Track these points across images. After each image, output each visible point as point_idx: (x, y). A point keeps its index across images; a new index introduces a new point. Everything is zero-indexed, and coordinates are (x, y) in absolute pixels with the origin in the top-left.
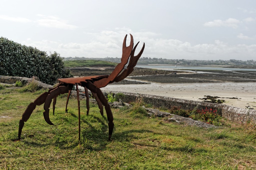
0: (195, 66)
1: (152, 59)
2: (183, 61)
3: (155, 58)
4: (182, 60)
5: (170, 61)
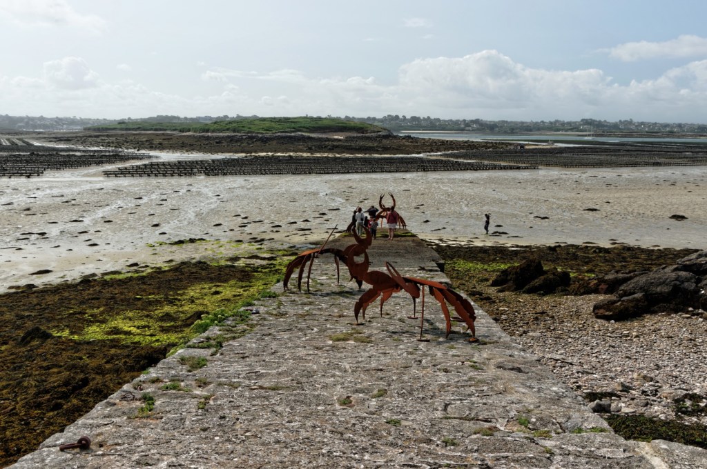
0: (506, 133)
1: (408, 119)
2: (479, 123)
3: (415, 117)
4: (477, 121)
5: (449, 124)
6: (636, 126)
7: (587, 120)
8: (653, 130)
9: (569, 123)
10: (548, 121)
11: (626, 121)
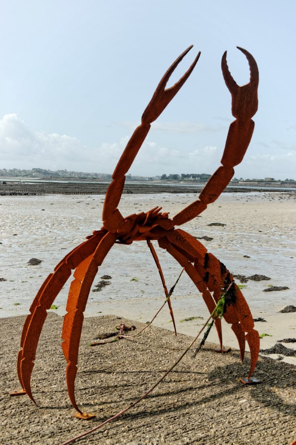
6: (70, 174)
7: (36, 169)
8: (84, 177)
9: (24, 171)
10: (8, 169)
11: (62, 171)
